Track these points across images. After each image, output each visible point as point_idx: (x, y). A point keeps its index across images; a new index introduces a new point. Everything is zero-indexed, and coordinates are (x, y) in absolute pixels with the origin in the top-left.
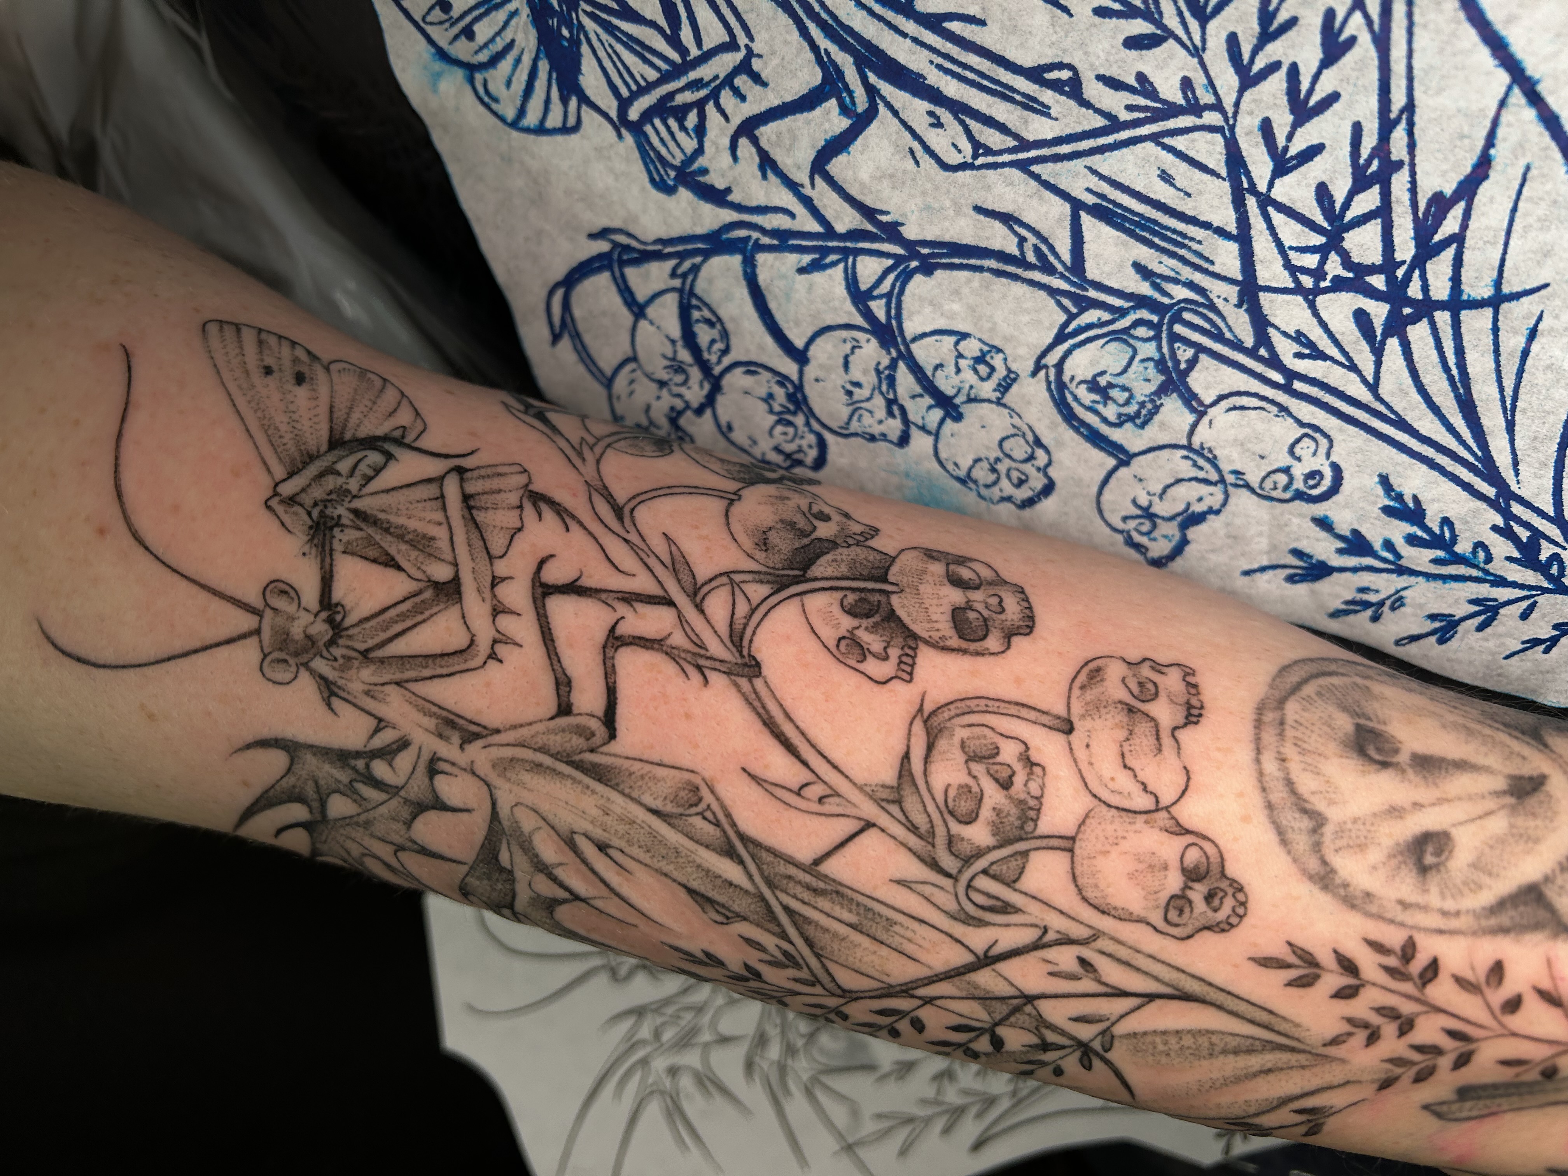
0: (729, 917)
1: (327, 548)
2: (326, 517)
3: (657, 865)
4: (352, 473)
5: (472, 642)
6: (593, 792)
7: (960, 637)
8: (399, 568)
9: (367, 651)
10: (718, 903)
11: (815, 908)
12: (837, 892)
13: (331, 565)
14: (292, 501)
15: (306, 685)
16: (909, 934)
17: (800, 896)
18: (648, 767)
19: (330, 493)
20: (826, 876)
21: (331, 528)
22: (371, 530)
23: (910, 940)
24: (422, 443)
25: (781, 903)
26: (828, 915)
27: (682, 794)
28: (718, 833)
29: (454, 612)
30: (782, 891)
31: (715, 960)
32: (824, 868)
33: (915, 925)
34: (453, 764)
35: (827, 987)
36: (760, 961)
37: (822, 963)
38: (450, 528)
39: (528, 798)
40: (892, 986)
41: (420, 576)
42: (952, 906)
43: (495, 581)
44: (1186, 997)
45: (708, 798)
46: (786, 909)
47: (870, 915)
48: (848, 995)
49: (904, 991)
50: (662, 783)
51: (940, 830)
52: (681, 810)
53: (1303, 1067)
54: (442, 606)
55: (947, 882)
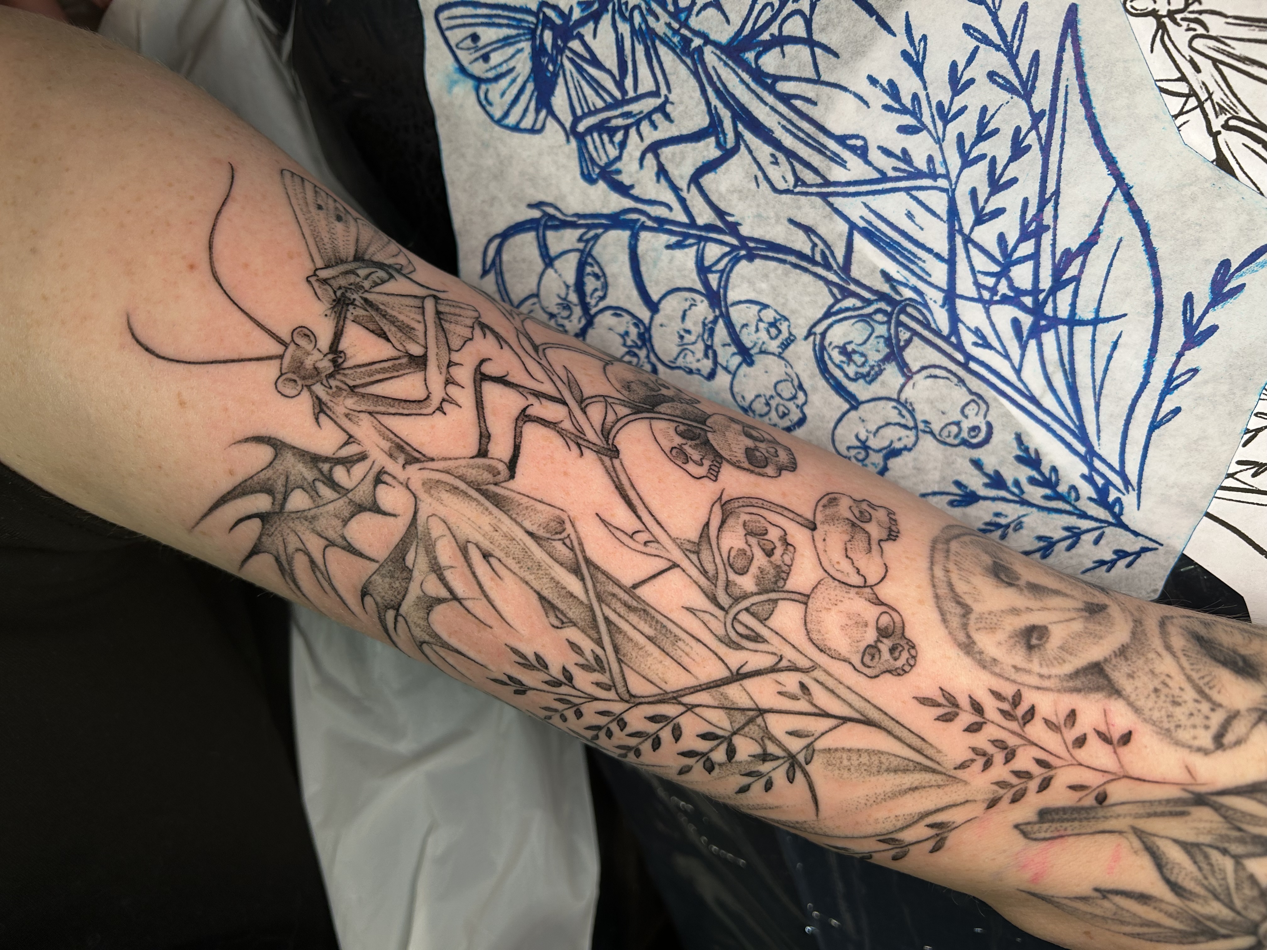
0: (564, 622)
1: (342, 317)
2: (346, 297)
3: (522, 573)
4: (367, 278)
5: (428, 397)
6: (490, 513)
7: (750, 461)
8: (388, 340)
9: (354, 387)
10: (558, 609)
11: (626, 620)
12: (645, 611)
13: (343, 327)
14: (325, 281)
15: (306, 401)
16: (687, 649)
17: (618, 611)
18: (532, 502)
19: (351, 284)
20: (640, 597)
21: (348, 305)
22: (373, 313)
23: (687, 655)
24: (413, 277)
25: (603, 614)
26: (635, 628)
27: (551, 525)
28: (571, 555)
29: (419, 376)
30: (607, 604)
31: (541, 664)
32: (639, 592)
33: (693, 643)
34: (394, 478)
35: (619, 691)
36: (576, 664)
37: (621, 667)
38: (426, 326)
39: (442, 511)
40: (666, 693)
41: (401, 348)
42: (721, 632)
43: (450, 364)
44: (868, 722)
45: (569, 529)
46: (607, 619)
47: (664, 631)
48: (633, 700)
49: (675, 697)
50: (540, 515)
51: (722, 576)
52: (549, 535)
53: (939, 786)
54: (412, 370)
55: (720, 614)
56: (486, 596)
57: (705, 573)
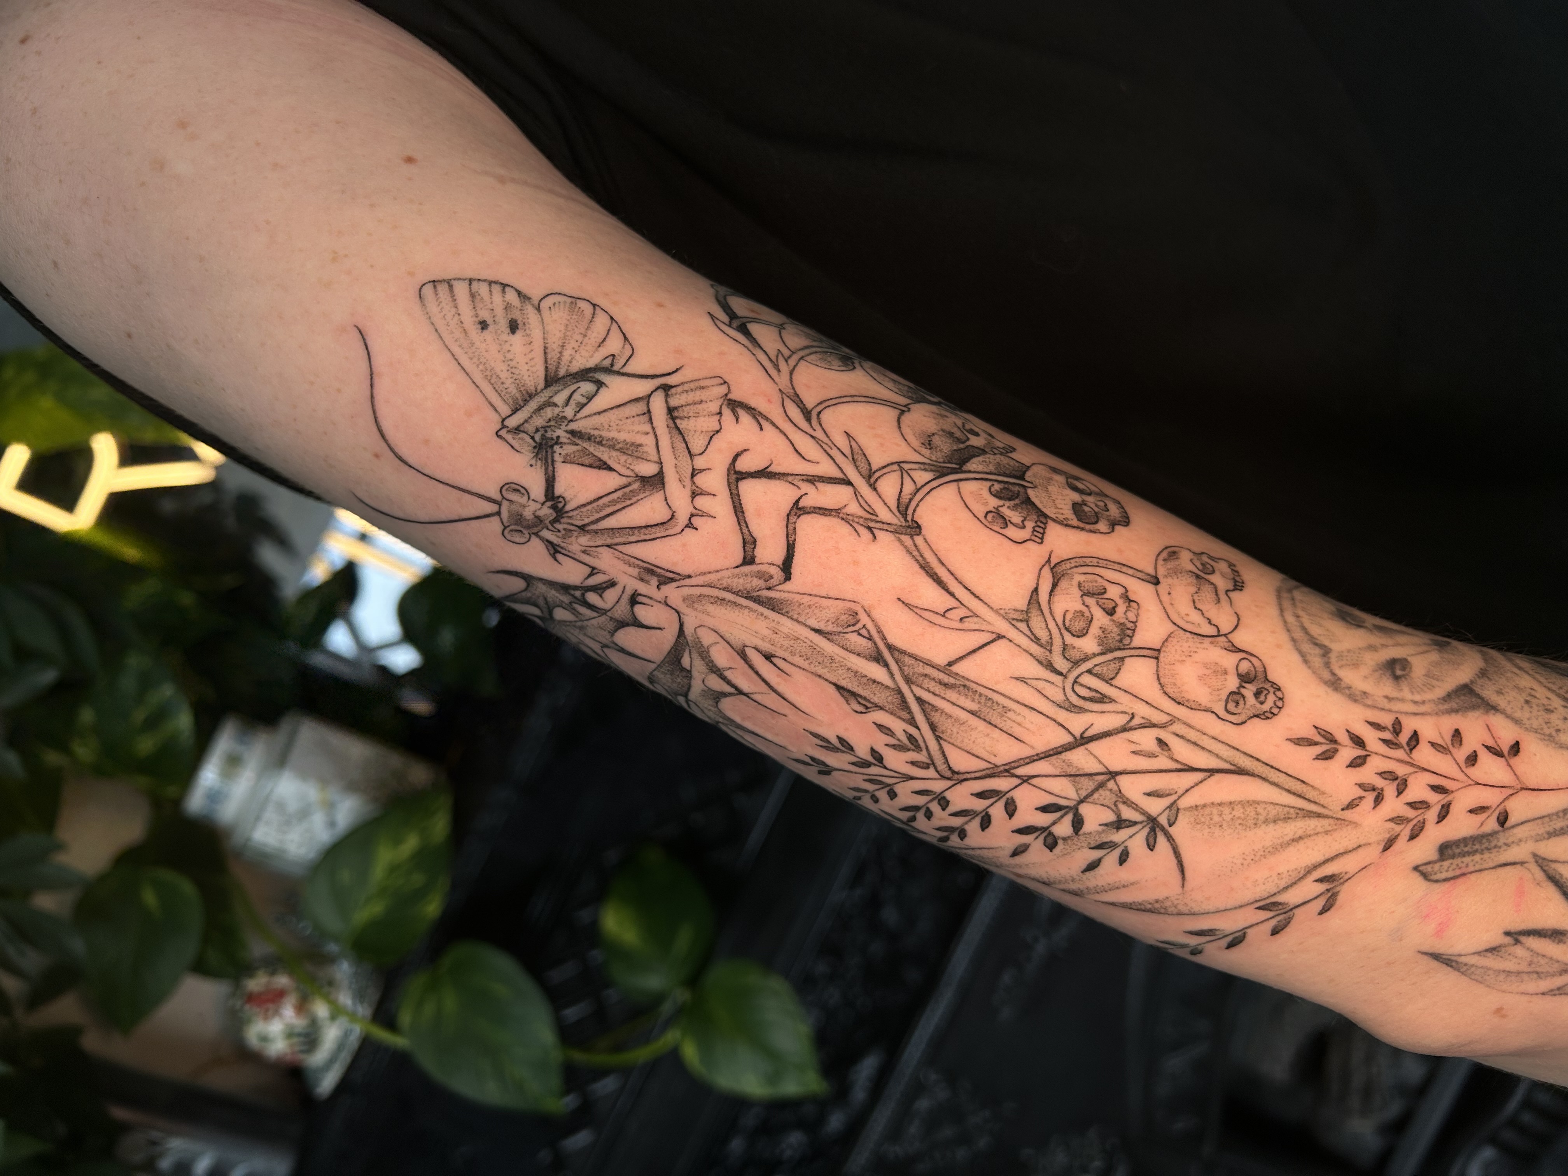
0: (867, 706)
1: (550, 458)
2: (547, 438)
3: (813, 669)
4: (567, 403)
5: (672, 517)
6: (766, 617)
7: (1078, 520)
8: (611, 469)
9: (584, 525)
10: (861, 696)
11: (944, 698)
12: (964, 686)
13: (554, 471)
14: (518, 429)
15: (537, 545)
16: (1019, 719)
17: (932, 689)
18: (815, 599)
19: (550, 420)
20: (957, 674)
21: (554, 446)
22: (587, 445)
23: (1019, 724)
24: (630, 368)
25: (915, 695)
26: (954, 704)
27: (843, 617)
28: (870, 644)
29: (659, 496)
30: (917, 685)
31: (846, 745)
32: (955, 668)
33: (1026, 712)
34: (650, 598)
35: (939, 769)
36: (887, 746)
37: (940, 744)
39: (710, 622)
40: (996, 767)
41: (630, 473)
42: (1059, 697)
43: (694, 472)
44: (1240, 771)
45: (864, 619)
46: (919, 700)
47: (989, 704)
48: (955, 777)
49: (1008, 770)
50: (827, 610)
51: (1057, 641)
52: (840, 629)
53: (1327, 832)
54: (647, 493)
55: (1057, 679)
56: (775, 690)
57: (1036, 640)
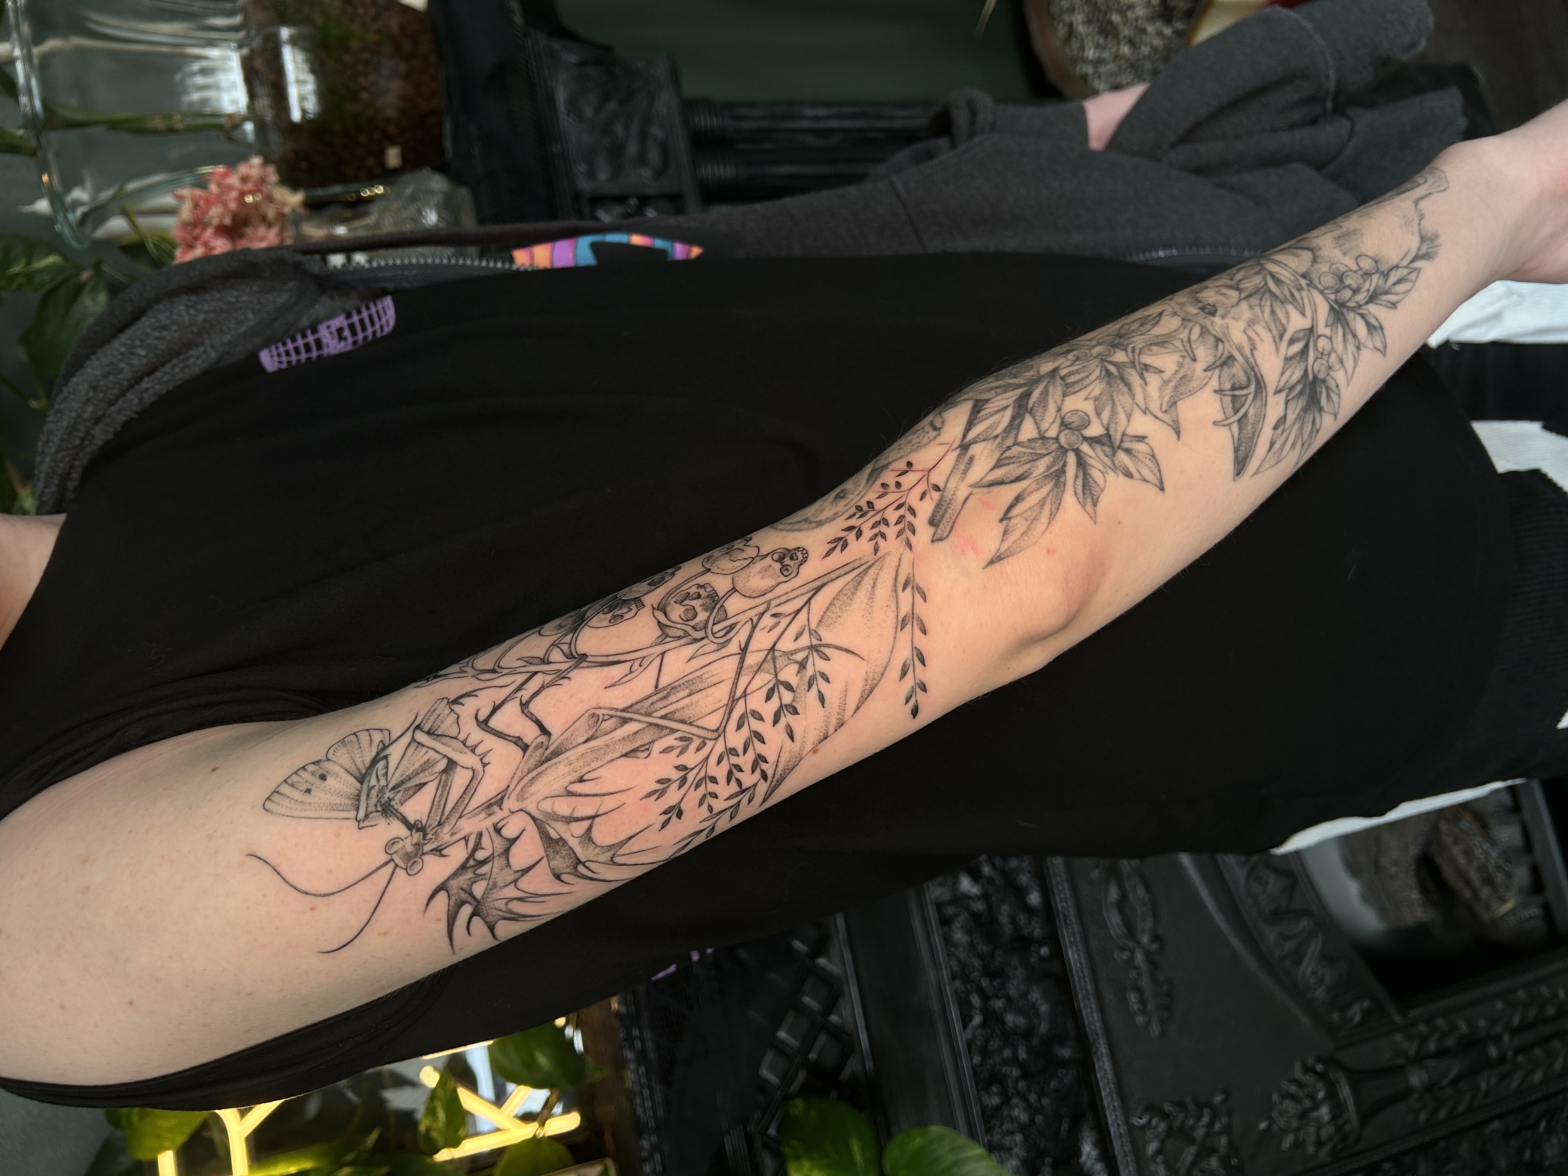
0: (648, 748)
1: (394, 812)
2: (384, 804)
3: (605, 761)
4: (378, 780)
5: (474, 771)
6: (560, 762)
8: (425, 784)
9: (439, 822)
10: (638, 748)
11: (671, 704)
12: (673, 688)
13: (401, 814)
14: (367, 816)
15: (430, 859)
16: (709, 675)
17: (661, 707)
18: (571, 729)
19: (377, 795)
20: (664, 687)
21: (390, 805)
22: (404, 786)
23: (711, 677)
24: (394, 737)
25: (659, 718)
27: (591, 722)
28: (614, 720)
29: (459, 769)
30: (654, 712)
31: (665, 781)
33: (709, 668)
34: (503, 819)
35: (709, 737)
36: (678, 756)
37: (696, 726)
38: (432, 749)
39: (540, 796)
40: (727, 705)
41: (435, 776)
42: (714, 647)
43: (464, 743)
44: (819, 589)
46: (664, 717)
47: (691, 683)
48: (720, 732)
49: (733, 701)
50: (581, 728)
51: (688, 629)
52: (595, 728)
53: (881, 569)
54: (452, 774)
55: (705, 641)
56: (604, 795)
57: (679, 638)
